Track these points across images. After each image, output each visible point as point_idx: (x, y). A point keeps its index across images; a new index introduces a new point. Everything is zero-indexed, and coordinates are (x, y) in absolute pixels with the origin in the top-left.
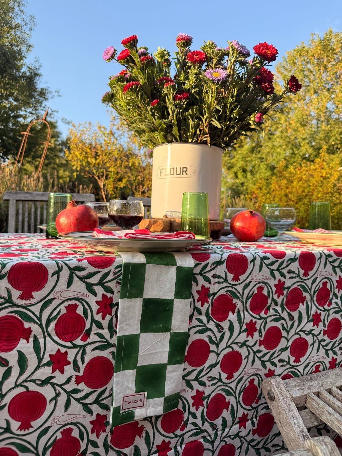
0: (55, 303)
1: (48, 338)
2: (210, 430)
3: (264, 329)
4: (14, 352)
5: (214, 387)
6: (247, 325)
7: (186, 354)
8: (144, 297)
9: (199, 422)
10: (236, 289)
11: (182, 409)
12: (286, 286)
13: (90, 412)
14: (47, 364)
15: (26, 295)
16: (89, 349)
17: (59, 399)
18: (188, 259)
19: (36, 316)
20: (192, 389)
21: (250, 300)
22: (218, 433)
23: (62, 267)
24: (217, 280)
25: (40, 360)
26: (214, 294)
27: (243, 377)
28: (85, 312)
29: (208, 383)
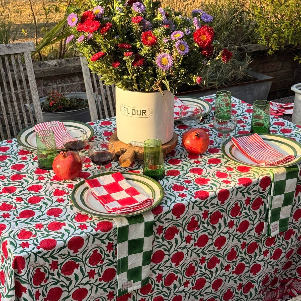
0: (88, 251)
1: (86, 266)
2: (167, 291)
3: (197, 237)
4: (73, 274)
5: (168, 271)
6: (186, 238)
7: (151, 259)
8: (129, 239)
9: (160, 288)
10: (178, 222)
11: (151, 283)
12: (209, 212)
13: (107, 292)
14: (87, 276)
15: (76, 251)
16: (104, 266)
17: (93, 289)
18: (150, 216)
19: (80, 258)
20: (156, 273)
21: (187, 225)
22: (172, 291)
23: (89, 236)
24: (167, 221)
25: (84, 275)
26: (166, 228)
27: (185, 263)
28: (101, 252)
29: (164, 270)
